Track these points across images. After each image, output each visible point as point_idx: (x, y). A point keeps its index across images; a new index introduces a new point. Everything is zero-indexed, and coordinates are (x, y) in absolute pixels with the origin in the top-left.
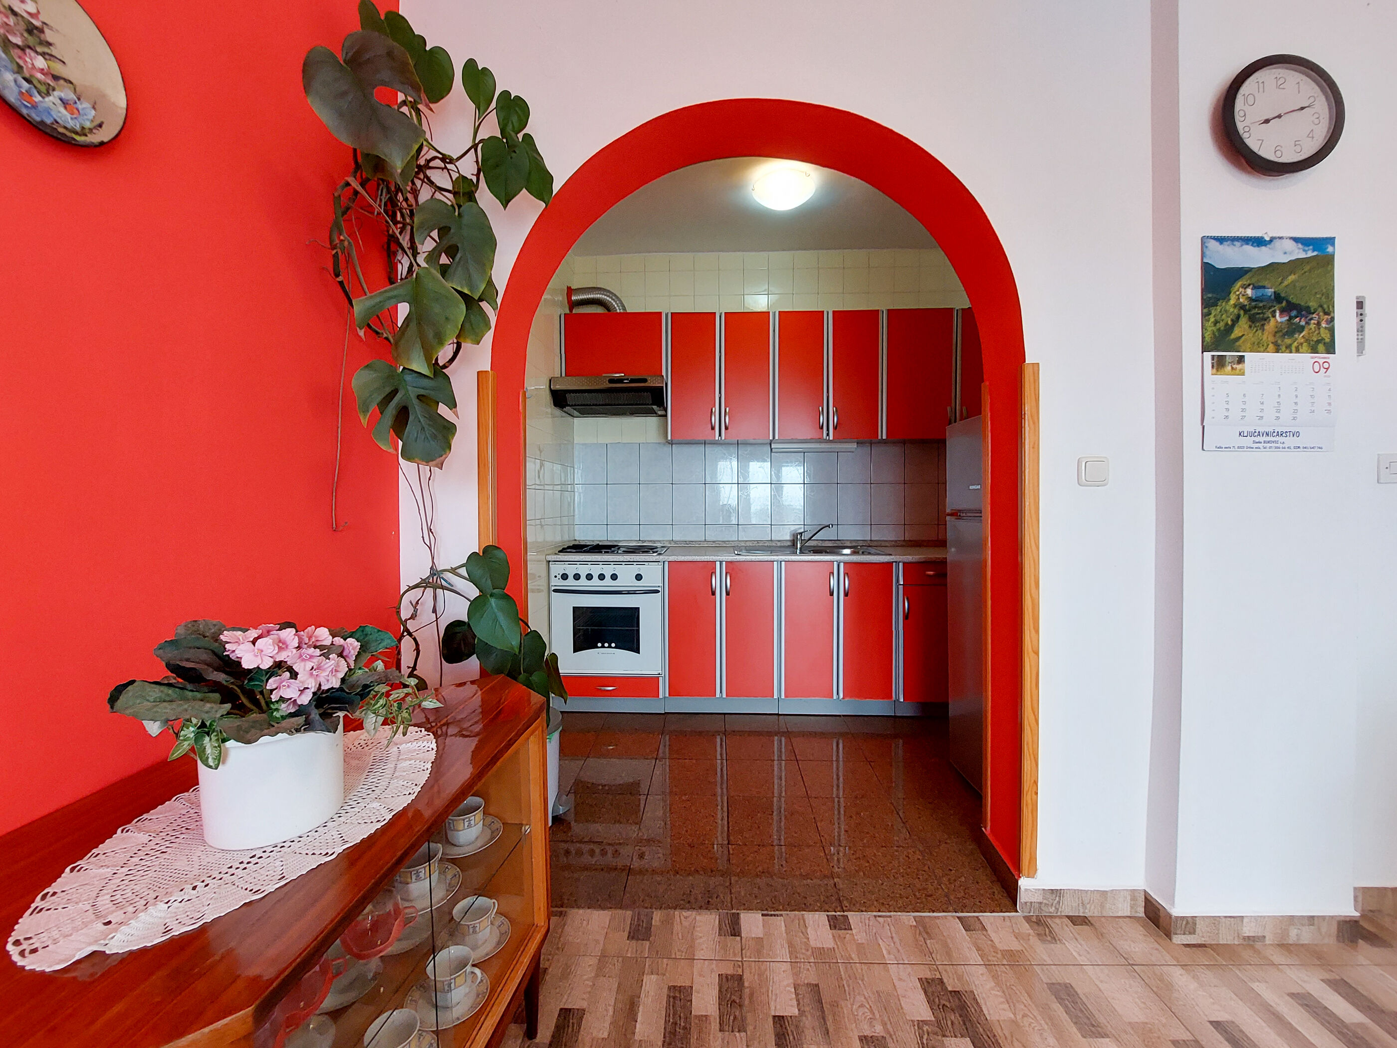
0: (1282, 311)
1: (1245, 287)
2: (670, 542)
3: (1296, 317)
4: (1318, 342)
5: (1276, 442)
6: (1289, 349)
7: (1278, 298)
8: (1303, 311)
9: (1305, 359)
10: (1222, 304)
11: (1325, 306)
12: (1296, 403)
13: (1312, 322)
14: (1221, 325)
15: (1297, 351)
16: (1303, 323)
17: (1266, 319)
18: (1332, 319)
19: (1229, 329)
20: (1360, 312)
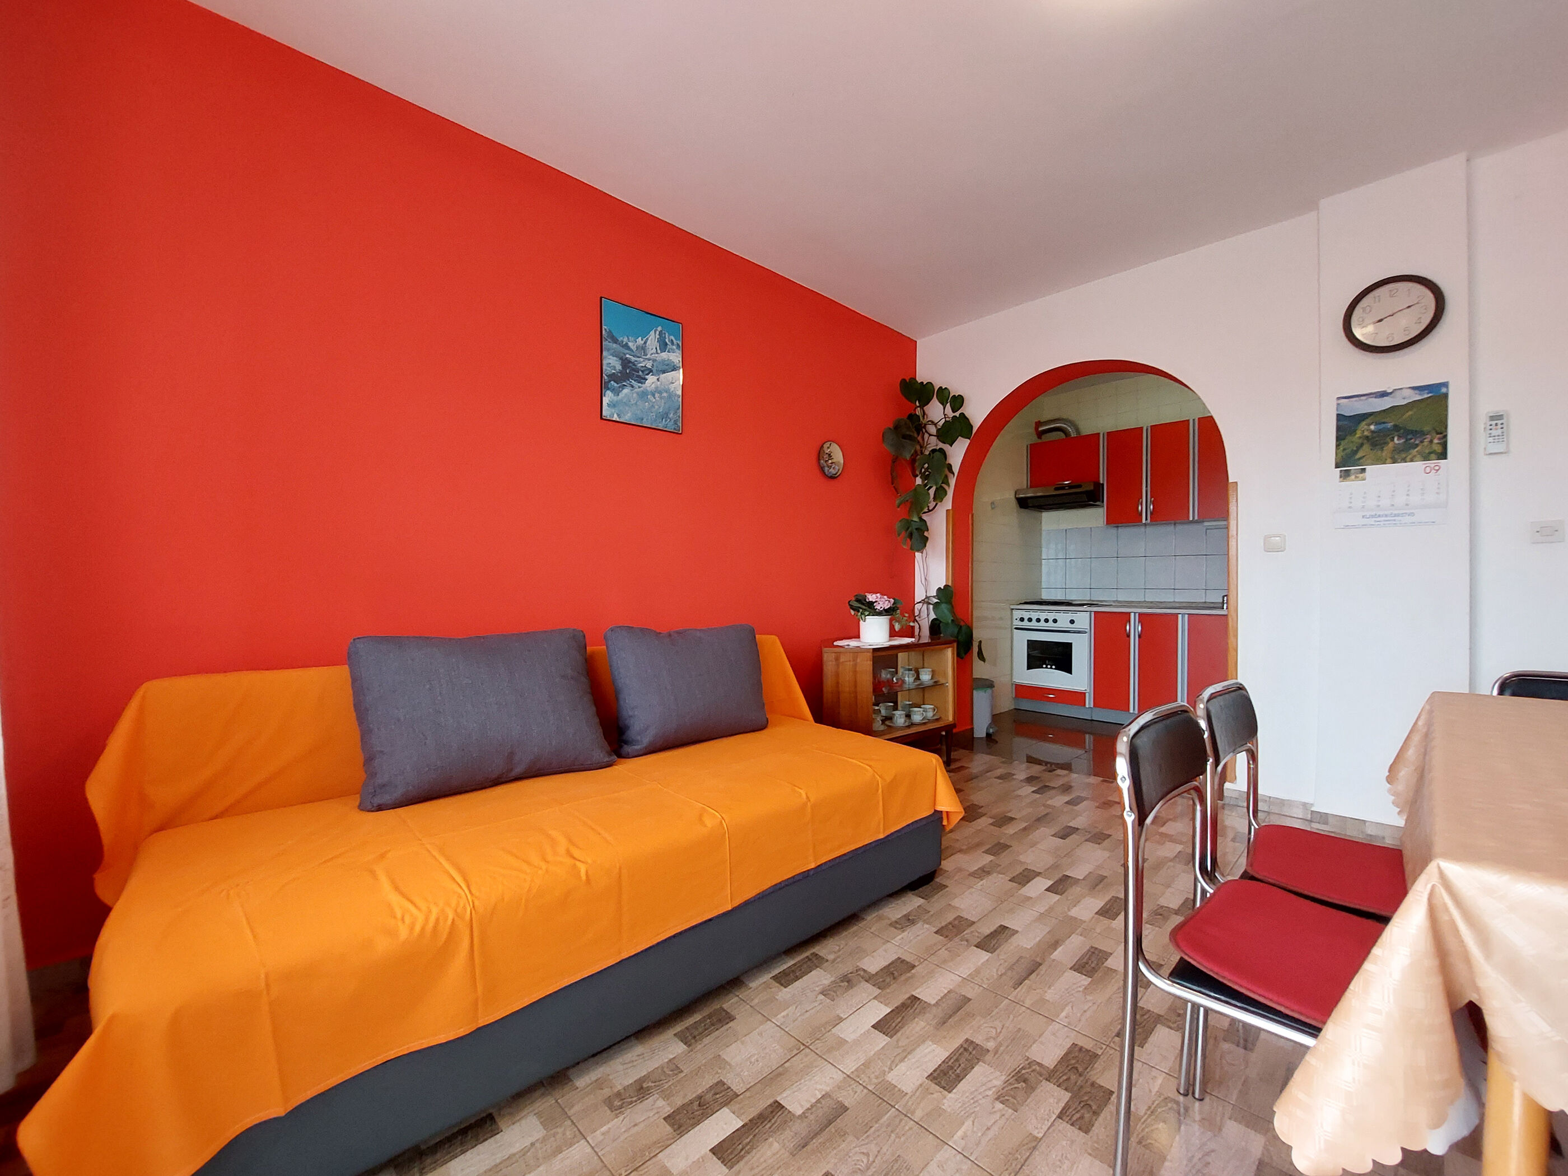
0: (1399, 437)
1: (1369, 425)
2: (1114, 601)
3: (1412, 438)
4: (1431, 453)
5: (1394, 520)
6: (1404, 460)
7: (1396, 428)
9: (1419, 466)
10: (1349, 438)
11: (1438, 429)
12: (1408, 495)
13: (1426, 440)
14: (1348, 451)
15: (1412, 461)
16: (1417, 442)
17: (1387, 443)
18: (1445, 436)
19: (1357, 452)
20: (1499, 422)
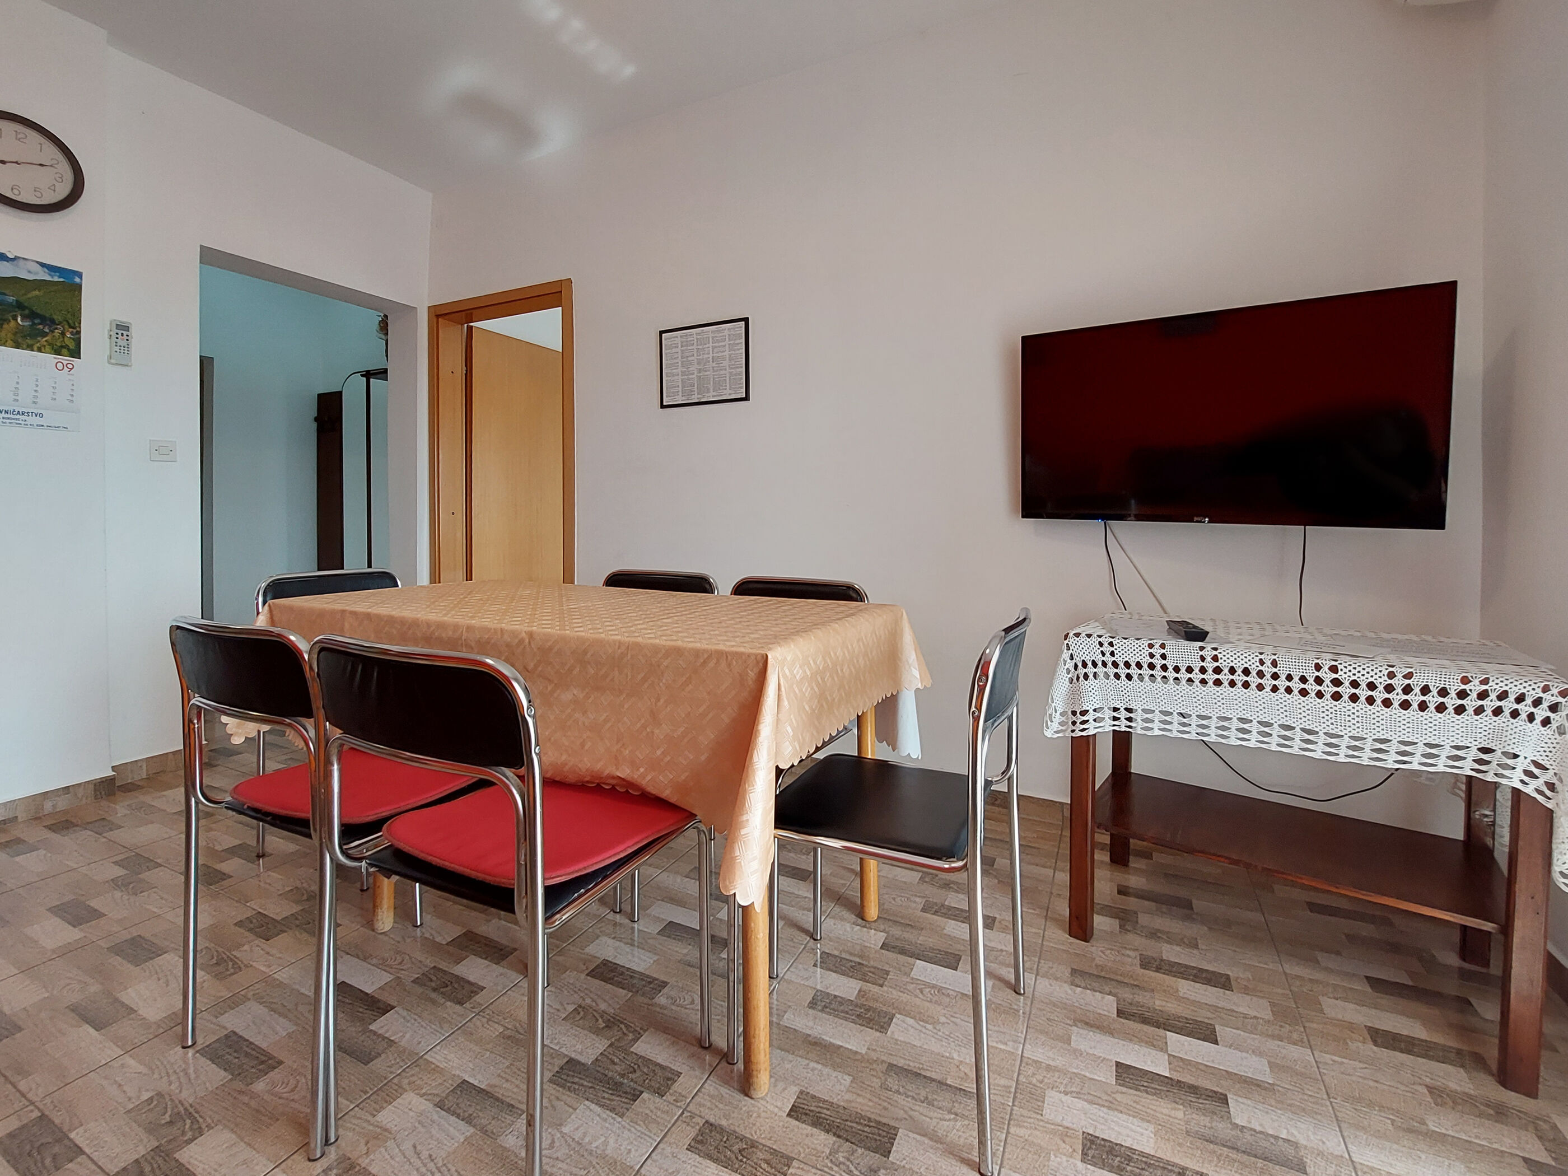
0: (24, 318)
3: (40, 324)
4: (62, 347)
5: (18, 419)
6: (30, 348)
7: (20, 306)
8: (47, 321)
9: (49, 359)
11: (70, 322)
12: (36, 391)
13: (57, 331)
15: (39, 350)
16: (46, 330)
17: (8, 321)
18: (79, 333)
20: (125, 333)
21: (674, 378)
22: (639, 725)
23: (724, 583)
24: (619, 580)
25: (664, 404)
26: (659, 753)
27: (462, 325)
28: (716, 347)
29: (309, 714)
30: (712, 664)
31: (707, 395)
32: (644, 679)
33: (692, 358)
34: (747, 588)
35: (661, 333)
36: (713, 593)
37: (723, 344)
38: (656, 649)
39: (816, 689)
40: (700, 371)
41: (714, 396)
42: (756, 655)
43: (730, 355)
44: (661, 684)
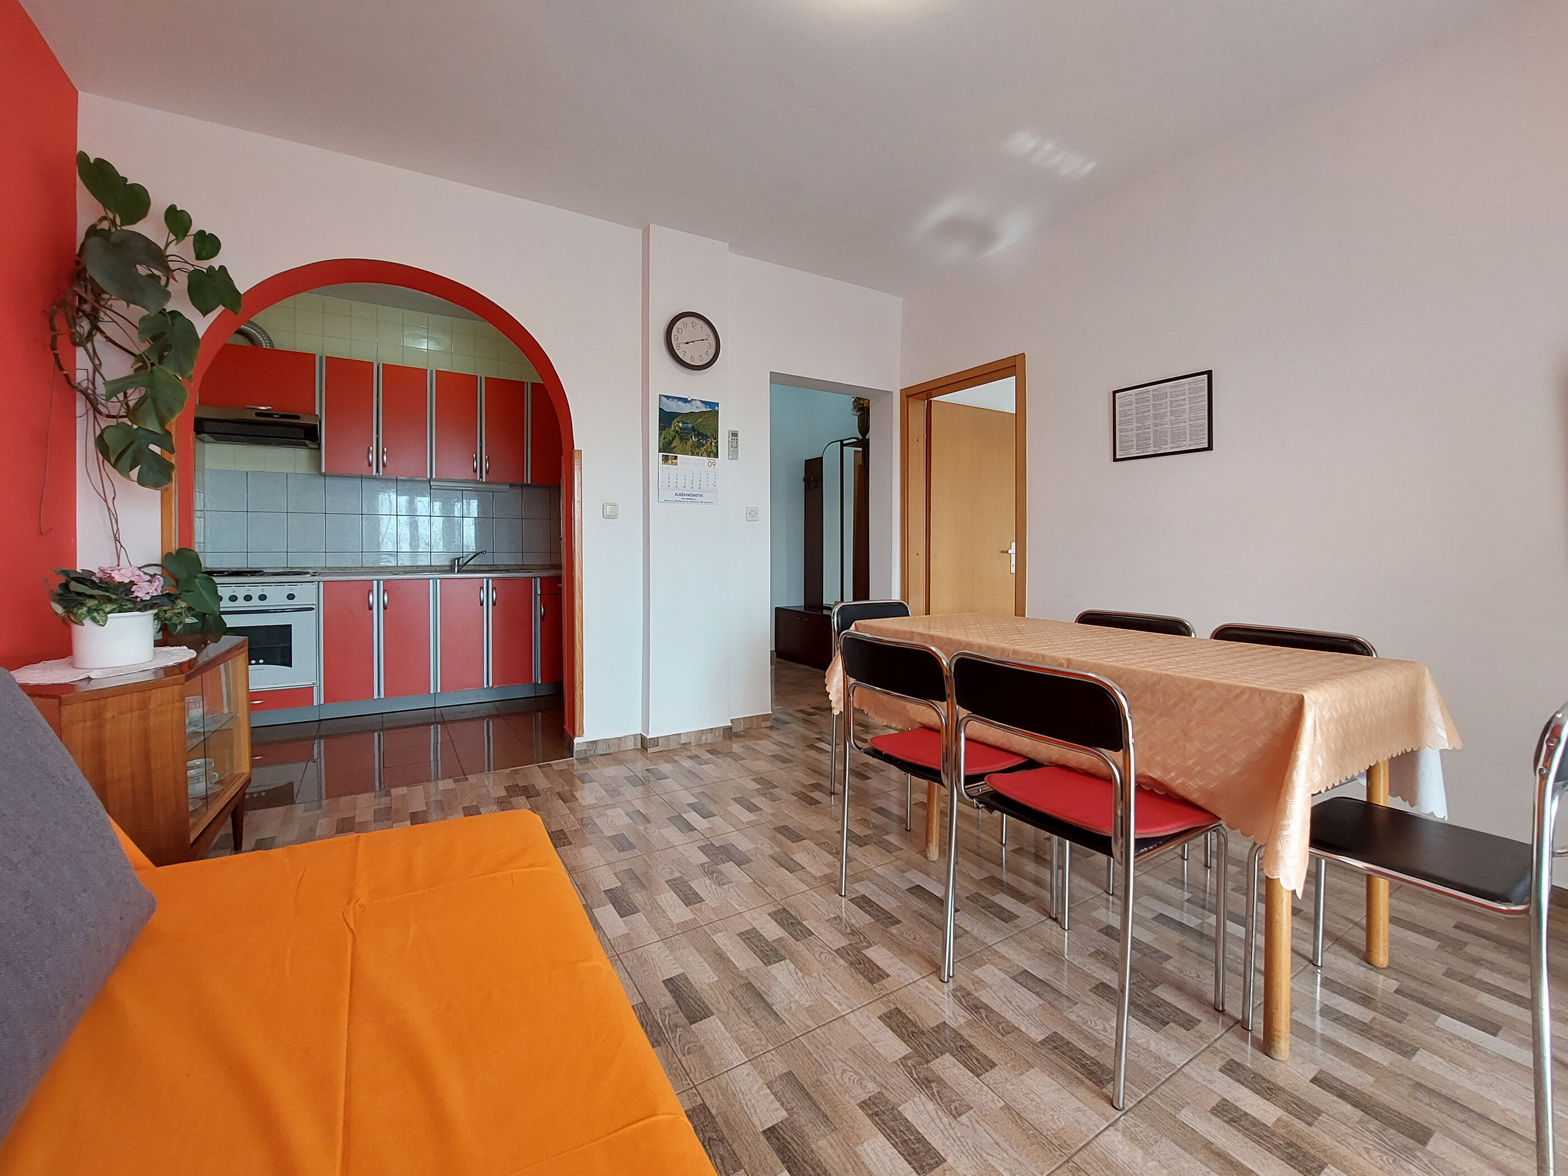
0: (695, 436)
1: (679, 422)
2: (323, 568)
3: (701, 440)
4: (711, 452)
5: (692, 499)
6: (698, 454)
7: (693, 429)
8: (705, 437)
9: (705, 459)
10: (668, 430)
11: (714, 434)
12: (700, 480)
13: (708, 442)
14: (667, 440)
15: (701, 455)
16: (704, 442)
17: (688, 439)
18: (717, 442)
19: (671, 442)
20: (736, 438)
21: (1128, 433)
22: (1171, 739)
23: (1203, 628)
24: (1089, 618)
25: (1117, 457)
26: (1190, 763)
27: (924, 400)
28: (1175, 401)
29: (943, 699)
30: (1245, 698)
31: (1165, 447)
32: (1176, 705)
33: (1148, 414)
34: (1226, 634)
35: (1115, 392)
36: (1190, 635)
37: (1183, 397)
38: (1189, 682)
39: (1341, 732)
40: (1156, 425)
41: (1171, 448)
42: (1291, 695)
43: (1190, 408)
44: (1192, 709)
